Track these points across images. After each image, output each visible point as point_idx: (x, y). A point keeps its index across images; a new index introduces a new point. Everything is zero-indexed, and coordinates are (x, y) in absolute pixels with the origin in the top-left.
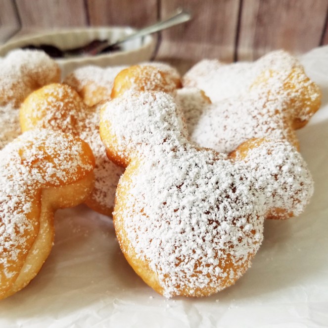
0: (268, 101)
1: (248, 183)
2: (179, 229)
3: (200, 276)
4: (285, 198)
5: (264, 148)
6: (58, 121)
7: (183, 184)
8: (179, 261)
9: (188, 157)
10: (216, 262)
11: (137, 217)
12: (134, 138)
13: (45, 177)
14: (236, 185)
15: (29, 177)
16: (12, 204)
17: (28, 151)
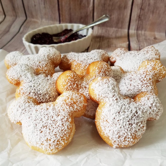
0: (147, 75)
1: (141, 110)
2: (119, 127)
3: (126, 141)
4: (154, 114)
5: (147, 97)
6: (72, 86)
7: (120, 111)
8: (119, 137)
9: (121, 102)
10: (131, 137)
11: (105, 123)
12: (103, 95)
13: (74, 110)
14: (138, 111)
15: (69, 110)
16: (65, 119)
17: (67, 100)
